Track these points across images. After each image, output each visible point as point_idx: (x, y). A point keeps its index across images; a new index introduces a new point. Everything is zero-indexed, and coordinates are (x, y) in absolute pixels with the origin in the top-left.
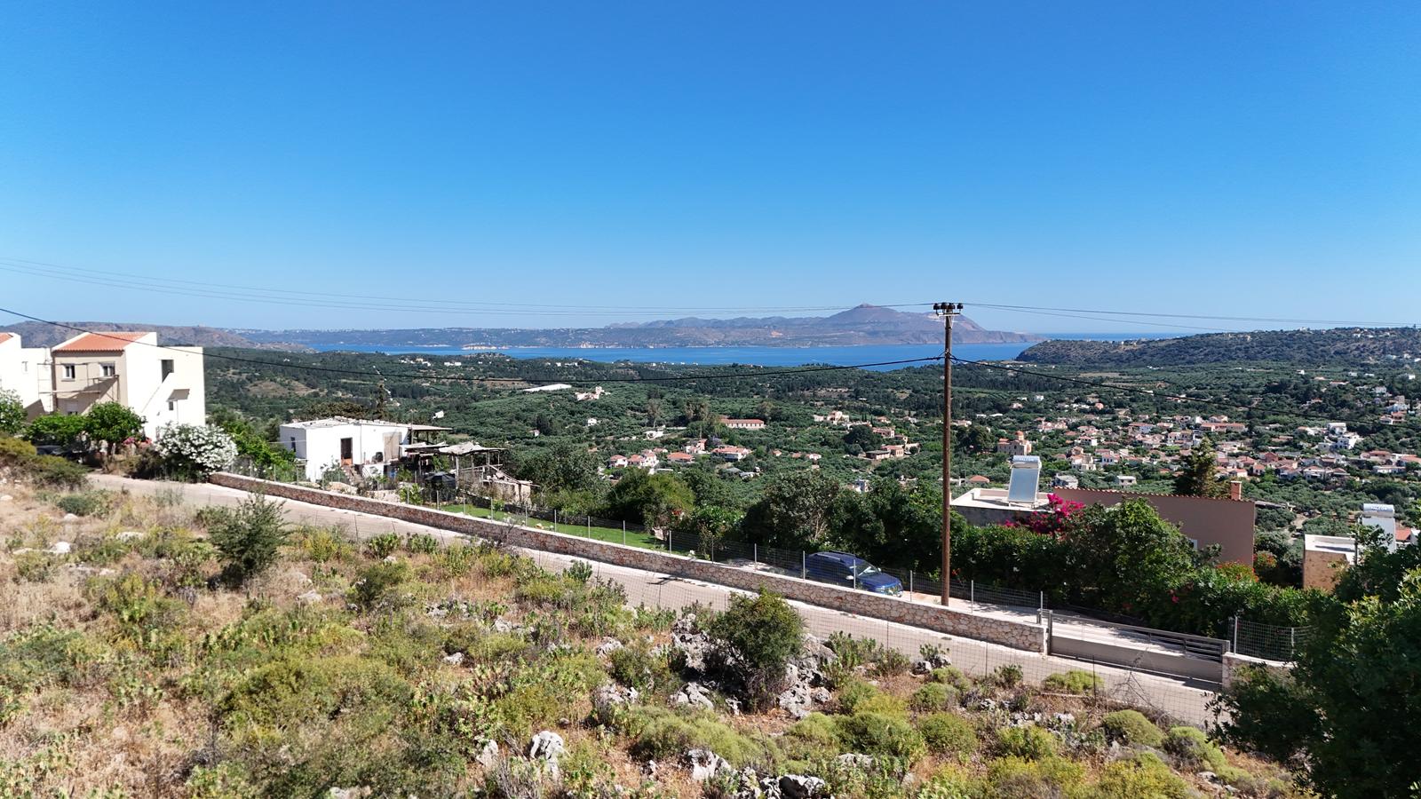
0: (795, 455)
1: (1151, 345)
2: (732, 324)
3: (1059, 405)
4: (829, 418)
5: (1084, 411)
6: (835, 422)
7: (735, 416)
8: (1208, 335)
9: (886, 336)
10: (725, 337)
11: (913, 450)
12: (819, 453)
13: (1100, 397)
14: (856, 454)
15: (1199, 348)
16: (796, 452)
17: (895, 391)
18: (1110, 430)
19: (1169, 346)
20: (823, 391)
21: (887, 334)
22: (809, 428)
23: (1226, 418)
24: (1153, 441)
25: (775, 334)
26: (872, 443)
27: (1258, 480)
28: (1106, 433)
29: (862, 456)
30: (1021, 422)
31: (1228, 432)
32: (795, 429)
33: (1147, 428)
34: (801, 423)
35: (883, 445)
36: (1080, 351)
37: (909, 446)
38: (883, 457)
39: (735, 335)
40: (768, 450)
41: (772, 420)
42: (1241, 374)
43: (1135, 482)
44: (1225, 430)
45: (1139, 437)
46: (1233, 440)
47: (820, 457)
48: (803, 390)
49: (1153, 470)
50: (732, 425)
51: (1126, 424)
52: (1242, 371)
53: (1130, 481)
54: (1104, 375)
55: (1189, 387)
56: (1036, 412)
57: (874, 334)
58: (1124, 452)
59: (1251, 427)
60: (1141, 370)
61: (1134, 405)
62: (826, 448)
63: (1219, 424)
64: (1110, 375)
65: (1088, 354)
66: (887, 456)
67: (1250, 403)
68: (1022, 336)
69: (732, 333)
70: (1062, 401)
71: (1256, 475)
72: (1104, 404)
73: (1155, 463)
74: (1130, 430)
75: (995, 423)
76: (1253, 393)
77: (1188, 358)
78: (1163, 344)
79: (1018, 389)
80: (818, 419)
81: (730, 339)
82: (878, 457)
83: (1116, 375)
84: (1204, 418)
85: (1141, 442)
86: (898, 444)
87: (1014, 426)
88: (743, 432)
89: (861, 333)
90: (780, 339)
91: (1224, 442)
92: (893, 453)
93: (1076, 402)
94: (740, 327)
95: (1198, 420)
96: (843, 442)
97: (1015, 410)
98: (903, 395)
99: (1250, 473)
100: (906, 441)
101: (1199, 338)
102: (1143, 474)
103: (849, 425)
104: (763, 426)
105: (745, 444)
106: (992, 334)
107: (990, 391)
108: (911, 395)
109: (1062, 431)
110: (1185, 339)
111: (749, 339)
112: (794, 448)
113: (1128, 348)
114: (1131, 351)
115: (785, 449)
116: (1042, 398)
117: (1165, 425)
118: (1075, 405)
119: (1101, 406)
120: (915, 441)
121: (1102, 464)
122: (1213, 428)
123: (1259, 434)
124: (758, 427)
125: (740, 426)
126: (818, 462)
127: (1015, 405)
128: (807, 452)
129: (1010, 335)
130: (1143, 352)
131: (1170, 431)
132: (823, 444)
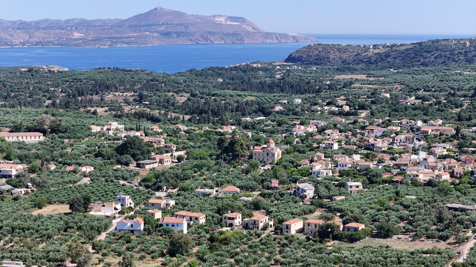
0: (69, 168)
1: (394, 49)
2: (37, 26)
3: (314, 108)
4: (105, 128)
5: (333, 113)
6: (111, 133)
7: (16, 129)
8: (438, 41)
9: (178, 36)
10: (30, 37)
11: (180, 159)
12: (92, 166)
13: (347, 99)
14: (127, 164)
15: (430, 52)
16: (69, 165)
17: (175, 95)
18: (350, 133)
19: (407, 50)
20: (110, 96)
21: (179, 34)
22: (87, 139)
23: (440, 122)
24: (382, 144)
25: (76, 35)
26: (142, 154)
27: (457, 181)
28: (347, 137)
29: (132, 166)
30: (280, 125)
31: (441, 134)
32: (72, 140)
33: (379, 131)
34: (78, 135)
35: (153, 154)
36: (337, 54)
37: (176, 154)
38: (152, 166)
39: (38, 36)
40: (42, 165)
41: (52, 132)
42: (459, 77)
43: (361, 188)
44: (438, 133)
45: (372, 141)
46: (444, 142)
47: (93, 169)
48: (92, 95)
49: (377, 175)
50: (12, 138)
51: (363, 128)
52: (460, 74)
53: (358, 187)
54: (355, 77)
55: (419, 89)
56: (294, 114)
57: (167, 34)
58: (357, 157)
59: (458, 130)
60: (384, 72)
61: (374, 107)
62: (99, 160)
63: (434, 128)
64: (359, 77)
65: (344, 56)
66: (156, 165)
67: (461, 106)
68: (294, 37)
69: (37, 34)
70: (316, 104)
71: (456, 177)
72: (350, 106)
73: (380, 167)
74: (366, 134)
75: (257, 127)
76: (465, 96)
77: (422, 60)
78: (403, 48)
79: (282, 91)
80: (95, 129)
81: (34, 39)
82: (147, 167)
83: (364, 77)
84: (425, 121)
85: (373, 145)
86: (167, 152)
87: (273, 129)
88: (21, 146)
89: (155, 34)
90: (81, 39)
91: (437, 144)
92: (161, 161)
93: (328, 104)
94: (44, 29)
95: (420, 123)
96: (115, 153)
97: (277, 112)
98: (182, 99)
99: (452, 175)
100: (175, 149)
101: (430, 43)
102: (369, 179)
103: (123, 135)
104: (42, 138)
105: (22, 159)
106: (268, 35)
107: (258, 94)
108: (189, 99)
109: (311, 135)
110: (420, 44)
111: (52, 39)
112: (69, 161)
113: (376, 51)
114: (378, 54)
115: (60, 163)
116: (300, 101)
117: (394, 128)
118: (326, 108)
119: (347, 109)
120: (184, 148)
121: (338, 169)
122: (430, 131)
123: (464, 137)
124: (37, 139)
125: (20, 139)
126: (90, 175)
127: (278, 108)
128: (80, 165)
129: (284, 36)
130: (387, 55)
131: (397, 134)
132: (96, 156)
